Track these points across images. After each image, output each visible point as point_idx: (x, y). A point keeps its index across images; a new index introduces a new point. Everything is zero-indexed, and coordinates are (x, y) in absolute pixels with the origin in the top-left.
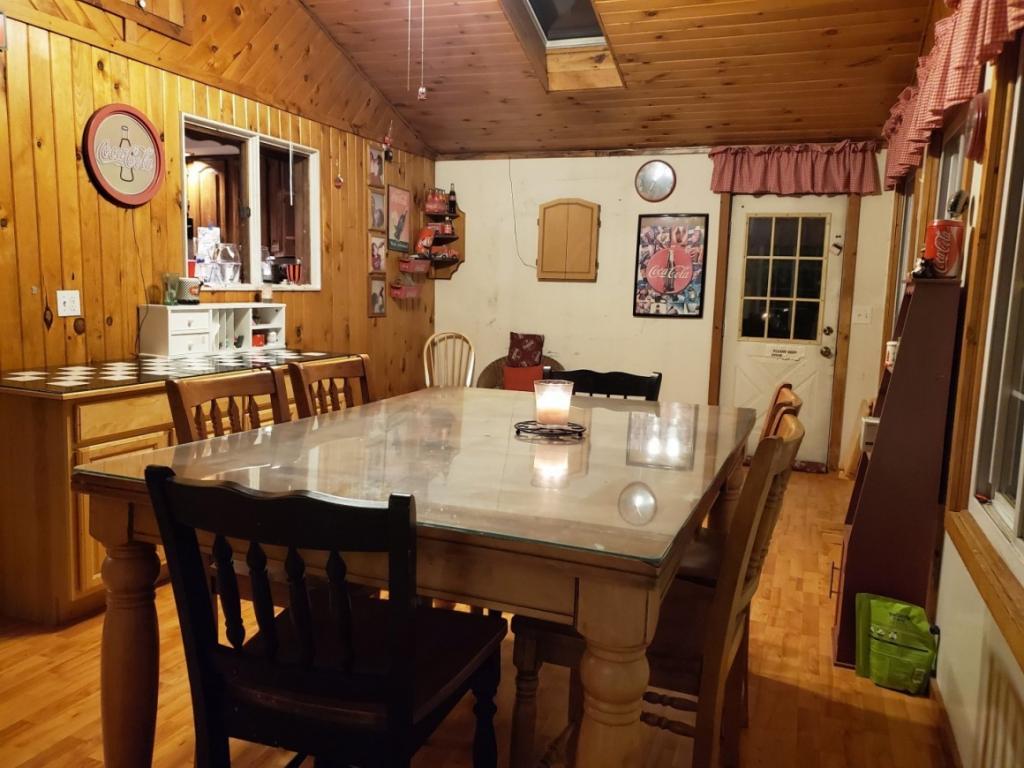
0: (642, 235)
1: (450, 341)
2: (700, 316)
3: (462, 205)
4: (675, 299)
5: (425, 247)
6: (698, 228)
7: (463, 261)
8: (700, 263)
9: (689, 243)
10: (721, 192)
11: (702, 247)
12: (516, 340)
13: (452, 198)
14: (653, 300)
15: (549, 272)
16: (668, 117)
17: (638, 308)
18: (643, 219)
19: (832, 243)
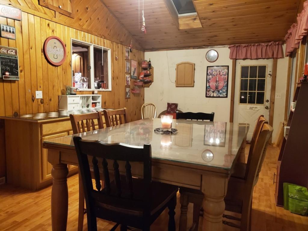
0: (208, 72)
1: (149, 106)
2: (227, 97)
3: (152, 65)
4: (219, 92)
5: (142, 78)
6: (225, 70)
7: (153, 82)
8: (226, 81)
9: (223, 75)
10: (233, 59)
11: (227, 76)
12: (169, 105)
13: (150, 63)
14: (212, 92)
15: (180, 84)
16: (216, 36)
17: (207, 95)
18: (208, 68)
19: (268, 74)
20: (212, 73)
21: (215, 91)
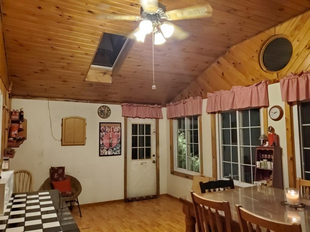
0: (101, 129)
5: (15, 134)
6: (118, 127)
7: (26, 139)
8: (120, 138)
9: (116, 131)
10: (125, 116)
11: (120, 133)
13: (22, 114)
14: (106, 150)
17: (101, 153)
18: (101, 124)
19: (153, 131)
20: (105, 130)
21: (109, 148)
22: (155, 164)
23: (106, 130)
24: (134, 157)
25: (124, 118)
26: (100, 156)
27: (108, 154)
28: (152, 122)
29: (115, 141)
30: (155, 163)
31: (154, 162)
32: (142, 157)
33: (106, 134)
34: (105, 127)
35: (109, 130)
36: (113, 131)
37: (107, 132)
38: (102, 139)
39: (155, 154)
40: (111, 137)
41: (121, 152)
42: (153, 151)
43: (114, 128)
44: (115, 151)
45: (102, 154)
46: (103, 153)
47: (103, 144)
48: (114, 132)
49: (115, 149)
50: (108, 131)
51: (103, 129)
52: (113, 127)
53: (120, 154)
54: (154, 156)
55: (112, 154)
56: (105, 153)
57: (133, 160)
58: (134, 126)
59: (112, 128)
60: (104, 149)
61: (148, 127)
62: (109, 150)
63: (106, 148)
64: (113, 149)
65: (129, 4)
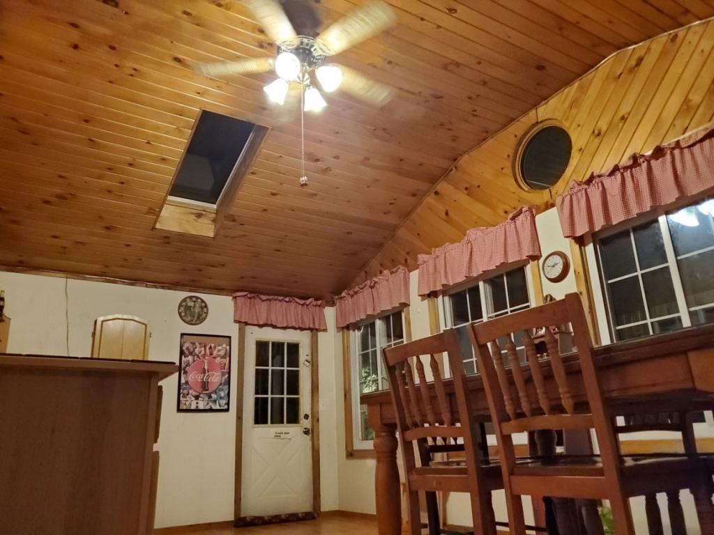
0: (184, 348)
6: (224, 346)
8: (226, 370)
9: (219, 356)
10: (239, 322)
11: (228, 359)
13: (2, 303)
14: (193, 399)
16: (222, 266)
17: (181, 405)
18: (184, 337)
19: (304, 359)
20: (194, 351)
21: (200, 393)
22: (309, 437)
23: (197, 351)
24: (260, 418)
25: (238, 325)
26: (179, 410)
27: (197, 407)
28: (302, 338)
29: (216, 379)
30: (310, 435)
31: (306, 432)
32: (278, 420)
33: (194, 361)
34: (194, 344)
35: (203, 352)
36: (211, 354)
37: (198, 356)
38: (185, 372)
39: (309, 413)
40: (206, 367)
41: (228, 404)
42: (305, 407)
43: (215, 347)
44: (215, 402)
45: (184, 407)
46: (187, 403)
47: (187, 383)
48: (215, 358)
49: (214, 396)
50: (200, 353)
51: (188, 349)
52: (213, 345)
53: (227, 410)
54: (306, 417)
55: (208, 407)
56: (190, 404)
57: (257, 425)
58: (261, 346)
59: (210, 348)
60: (190, 396)
61: (294, 348)
62: (200, 399)
63: (194, 393)
64: (210, 397)
65: (256, 44)
